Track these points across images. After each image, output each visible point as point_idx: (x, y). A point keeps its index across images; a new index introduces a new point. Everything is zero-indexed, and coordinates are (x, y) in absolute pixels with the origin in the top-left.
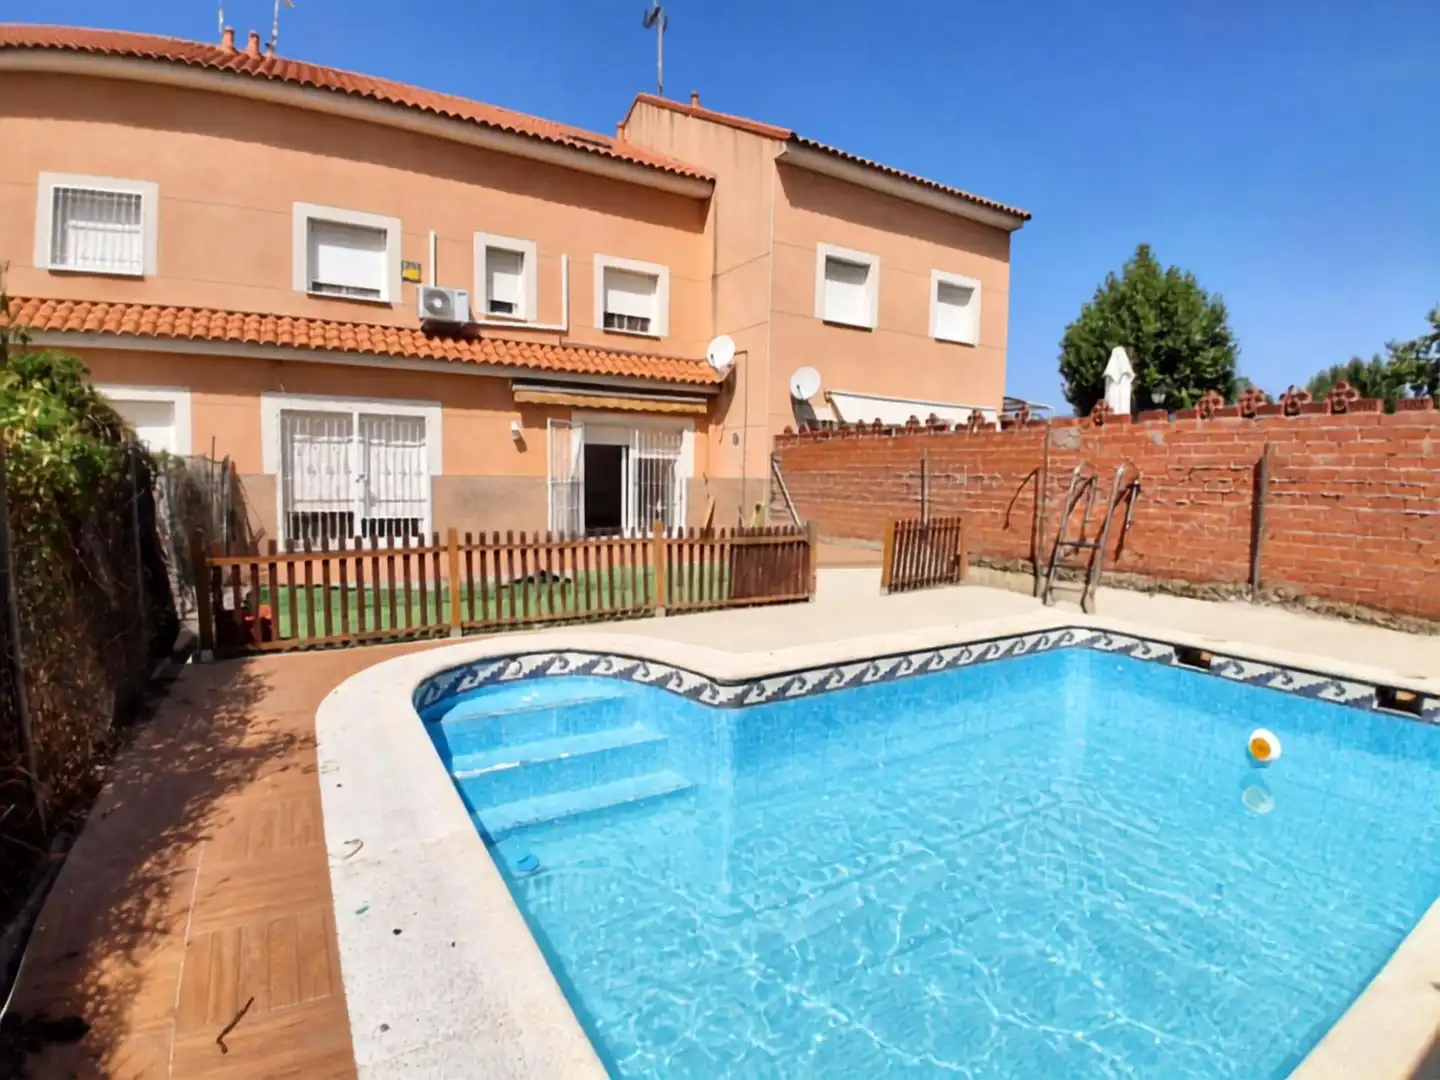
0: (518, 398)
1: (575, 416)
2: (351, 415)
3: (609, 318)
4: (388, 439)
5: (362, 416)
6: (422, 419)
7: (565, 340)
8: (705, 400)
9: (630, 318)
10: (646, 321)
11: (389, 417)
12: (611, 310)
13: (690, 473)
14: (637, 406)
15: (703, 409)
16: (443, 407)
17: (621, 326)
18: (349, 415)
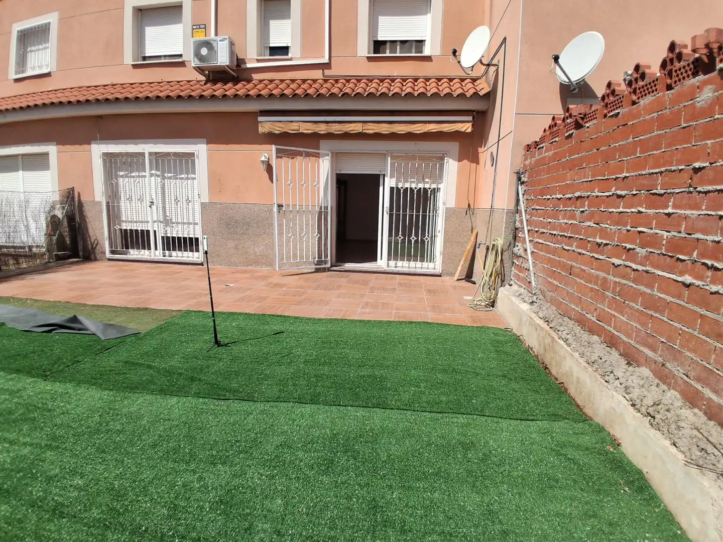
0: (261, 130)
1: (323, 143)
2: (144, 153)
3: (378, 45)
4: (163, 172)
5: (150, 154)
6: (192, 155)
7: (327, 72)
8: (470, 118)
9: (403, 42)
10: (420, 43)
11: (168, 154)
12: (381, 37)
13: (452, 204)
14: (384, 129)
15: (467, 128)
16: (208, 143)
17: (393, 50)
18: (143, 154)
